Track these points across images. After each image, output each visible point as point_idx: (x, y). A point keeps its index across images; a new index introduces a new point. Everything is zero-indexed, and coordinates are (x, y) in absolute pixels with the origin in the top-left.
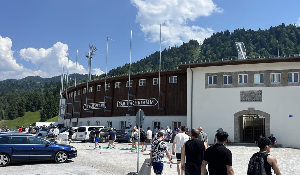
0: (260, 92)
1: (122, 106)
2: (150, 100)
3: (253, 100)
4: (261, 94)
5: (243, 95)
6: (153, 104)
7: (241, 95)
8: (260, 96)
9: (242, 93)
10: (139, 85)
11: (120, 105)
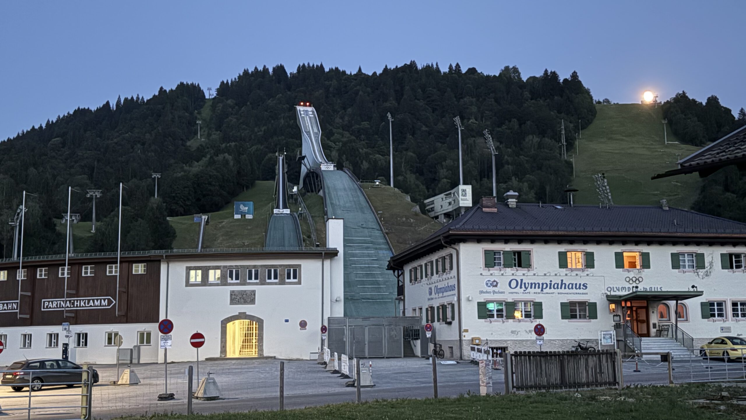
0: (254, 292)
1: (50, 308)
2: (101, 299)
3: (245, 302)
4: (255, 295)
5: (233, 296)
6: (108, 306)
7: (231, 295)
8: (253, 296)
9: (232, 293)
10: (83, 275)
11: (47, 306)
